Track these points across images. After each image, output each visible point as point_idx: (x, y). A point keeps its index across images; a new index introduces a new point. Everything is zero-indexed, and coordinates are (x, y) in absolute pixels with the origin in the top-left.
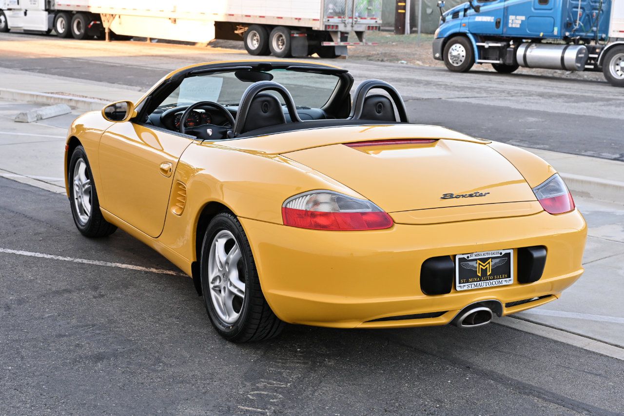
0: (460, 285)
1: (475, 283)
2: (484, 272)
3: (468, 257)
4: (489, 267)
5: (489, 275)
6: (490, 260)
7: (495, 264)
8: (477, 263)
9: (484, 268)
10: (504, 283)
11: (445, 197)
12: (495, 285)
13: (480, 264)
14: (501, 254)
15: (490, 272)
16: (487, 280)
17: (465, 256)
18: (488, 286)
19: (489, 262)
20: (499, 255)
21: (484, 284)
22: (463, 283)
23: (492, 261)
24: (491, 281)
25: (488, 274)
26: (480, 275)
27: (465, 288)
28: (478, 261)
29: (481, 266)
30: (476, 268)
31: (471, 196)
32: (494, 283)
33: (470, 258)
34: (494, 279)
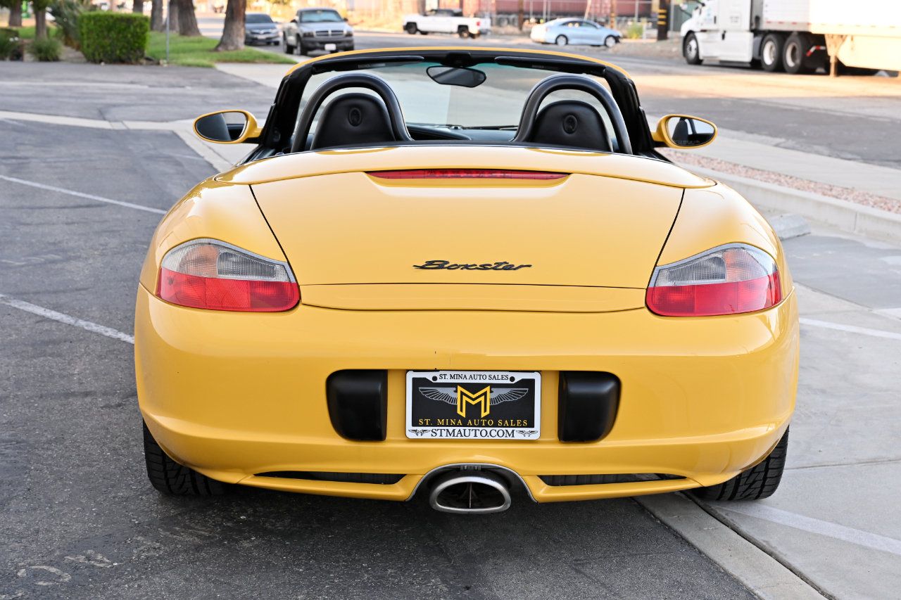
0: (415, 428)
1: (451, 429)
2: (473, 411)
3: (435, 378)
4: (486, 402)
5: (486, 417)
6: (488, 389)
7: (500, 397)
8: (456, 391)
9: (473, 403)
10: (518, 436)
11: (430, 265)
12: (497, 438)
13: (462, 394)
14: (512, 379)
15: (488, 412)
16: (480, 425)
17: (429, 376)
18: (479, 437)
19: (485, 394)
20: (508, 382)
21: (470, 432)
22: (424, 425)
23: (491, 392)
24: (488, 429)
25: (483, 414)
26: (463, 414)
27: (427, 436)
28: (460, 389)
29: (465, 398)
30: (455, 400)
31: (484, 267)
32: (494, 433)
33: (439, 381)
34: (496, 425)
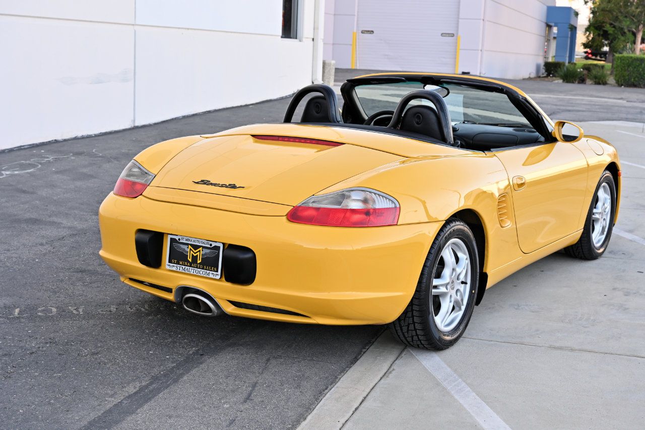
0: (169, 264)
1: (184, 267)
2: (195, 258)
3: (179, 239)
5: (199, 264)
6: (201, 249)
7: (206, 254)
8: (188, 248)
9: (195, 255)
10: (211, 276)
12: (202, 275)
13: (191, 249)
14: (211, 245)
16: (197, 268)
17: (177, 238)
18: (195, 273)
19: (200, 251)
20: (209, 246)
21: (192, 270)
22: (174, 263)
23: (202, 250)
24: (199, 270)
25: (199, 262)
26: (190, 260)
27: (174, 269)
28: (190, 247)
29: (191, 252)
30: (187, 252)
31: (222, 186)
32: (201, 272)
33: (181, 241)
34: (203, 269)
